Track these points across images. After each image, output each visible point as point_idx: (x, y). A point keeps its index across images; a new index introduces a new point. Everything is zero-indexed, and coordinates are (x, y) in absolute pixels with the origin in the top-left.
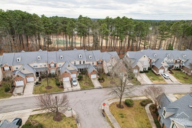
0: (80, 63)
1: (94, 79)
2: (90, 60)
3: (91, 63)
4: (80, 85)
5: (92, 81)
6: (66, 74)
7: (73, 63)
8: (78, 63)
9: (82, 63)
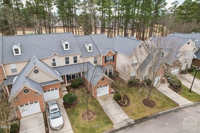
0: (67, 62)
1: (105, 98)
2: (90, 55)
3: (91, 60)
4: (72, 122)
5: (102, 103)
6: (27, 96)
7: (49, 62)
8: (60, 62)
9: (71, 62)
